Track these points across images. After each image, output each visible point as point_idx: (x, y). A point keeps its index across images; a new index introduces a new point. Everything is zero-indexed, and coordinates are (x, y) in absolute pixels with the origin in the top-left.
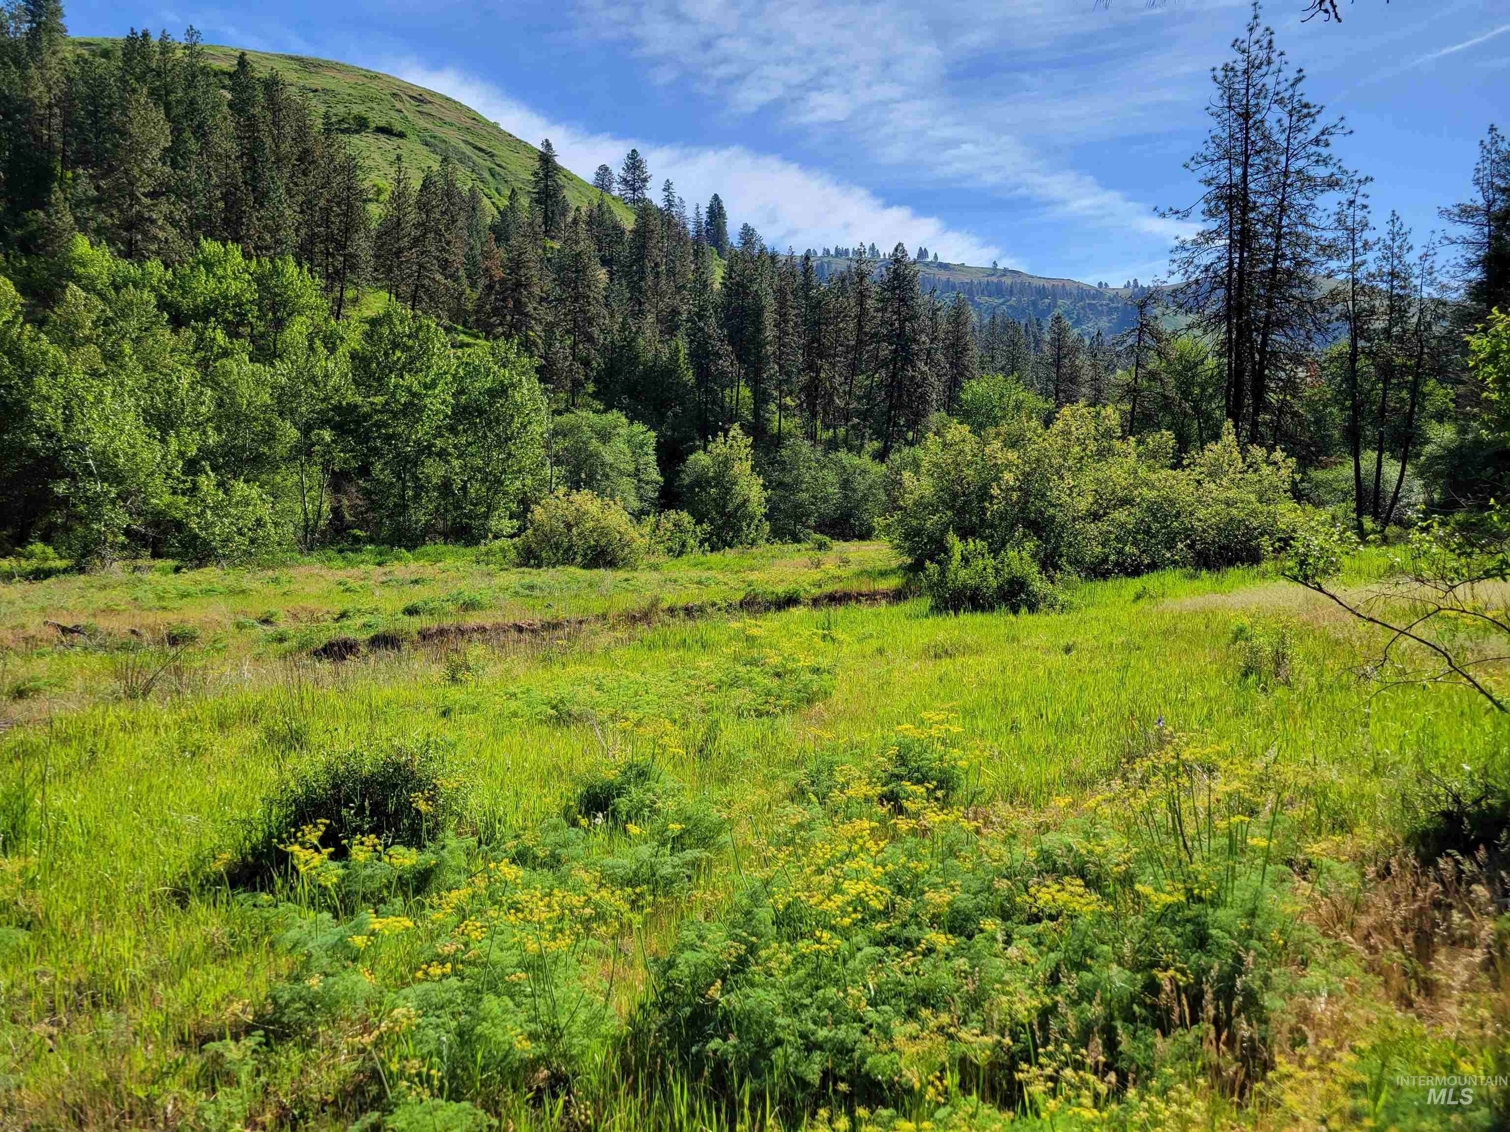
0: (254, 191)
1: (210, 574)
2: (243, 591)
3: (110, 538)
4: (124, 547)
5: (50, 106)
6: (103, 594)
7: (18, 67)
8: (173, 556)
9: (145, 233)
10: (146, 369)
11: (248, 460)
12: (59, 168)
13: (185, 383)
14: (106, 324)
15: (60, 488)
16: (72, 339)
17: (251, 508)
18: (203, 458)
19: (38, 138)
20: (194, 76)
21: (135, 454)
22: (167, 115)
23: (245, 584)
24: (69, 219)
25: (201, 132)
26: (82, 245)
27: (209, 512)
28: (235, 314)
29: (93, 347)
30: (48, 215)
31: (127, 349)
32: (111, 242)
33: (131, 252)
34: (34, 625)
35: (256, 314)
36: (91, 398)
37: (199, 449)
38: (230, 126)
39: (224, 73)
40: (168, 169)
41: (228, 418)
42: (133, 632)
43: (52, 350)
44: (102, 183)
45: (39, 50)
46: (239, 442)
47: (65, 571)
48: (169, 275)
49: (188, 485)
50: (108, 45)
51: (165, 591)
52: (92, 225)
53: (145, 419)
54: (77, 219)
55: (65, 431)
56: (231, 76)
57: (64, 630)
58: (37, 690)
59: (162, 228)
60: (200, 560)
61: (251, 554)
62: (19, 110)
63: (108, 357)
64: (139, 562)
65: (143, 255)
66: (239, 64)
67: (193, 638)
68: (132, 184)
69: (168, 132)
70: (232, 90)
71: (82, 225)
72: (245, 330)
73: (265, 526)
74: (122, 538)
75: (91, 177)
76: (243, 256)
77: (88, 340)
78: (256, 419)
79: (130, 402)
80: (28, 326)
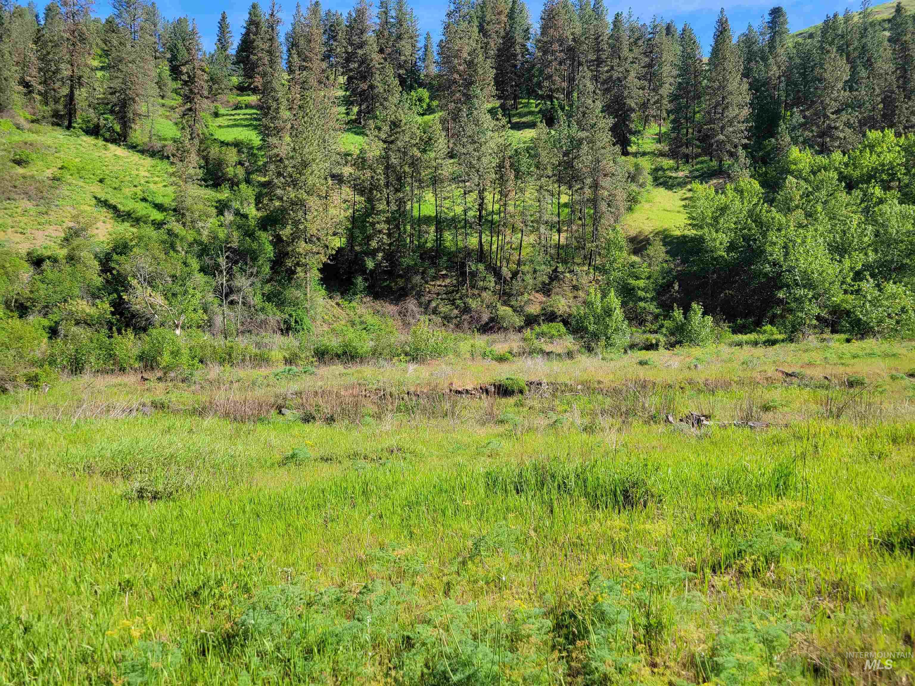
0: (904, 91)
1: (870, 343)
2: (894, 355)
3: (808, 322)
4: (815, 327)
5: (779, 77)
6: (806, 354)
7: (763, 61)
8: (844, 332)
9: (831, 137)
10: (830, 219)
11: (895, 269)
12: (783, 112)
13: (855, 223)
14: (808, 196)
15: (781, 295)
16: (789, 209)
17: (897, 301)
18: (865, 270)
19: (772, 98)
20: (866, 29)
21: (823, 271)
22: (847, 59)
23: (895, 351)
24: (788, 139)
25: (869, 64)
26: (795, 152)
27: (868, 305)
28: (889, 174)
29: (800, 210)
30: (777, 140)
31: (819, 208)
32: (811, 147)
33: (824, 150)
34: (771, 371)
35: (903, 171)
36: (799, 241)
37: (863, 265)
38: (889, 53)
39: (884, 21)
40: (847, 93)
41: (882, 242)
42: (826, 378)
43: (778, 216)
44: (807, 113)
45: (775, 47)
46: (889, 258)
47: (783, 341)
48: (846, 159)
49: (856, 287)
50: (813, 30)
51: (843, 354)
52: (801, 139)
53: (829, 249)
54: (792, 138)
55: (785, 261)
56: (889, 21)
57: (787, 374)
58: (775, 407)
59: (843, 131)
60: (862, 335)
61: (896, 330)
62: (763, 85)
63: (809, 215)
64: (825, 336)
65: (830, 150)
66: (896, 11)
67: (862, 384)
68: (824, 109)
69: (848, 70)
70: (890, 29)
71: (795, 141)
72: (894, 184)
73: (907, 312)
74: (814, 322)
75: (801, 111)
76: (895, 135)
77: (797, 207)
78: (902, 242)
79: (821, 240)
80: (766, 205)
